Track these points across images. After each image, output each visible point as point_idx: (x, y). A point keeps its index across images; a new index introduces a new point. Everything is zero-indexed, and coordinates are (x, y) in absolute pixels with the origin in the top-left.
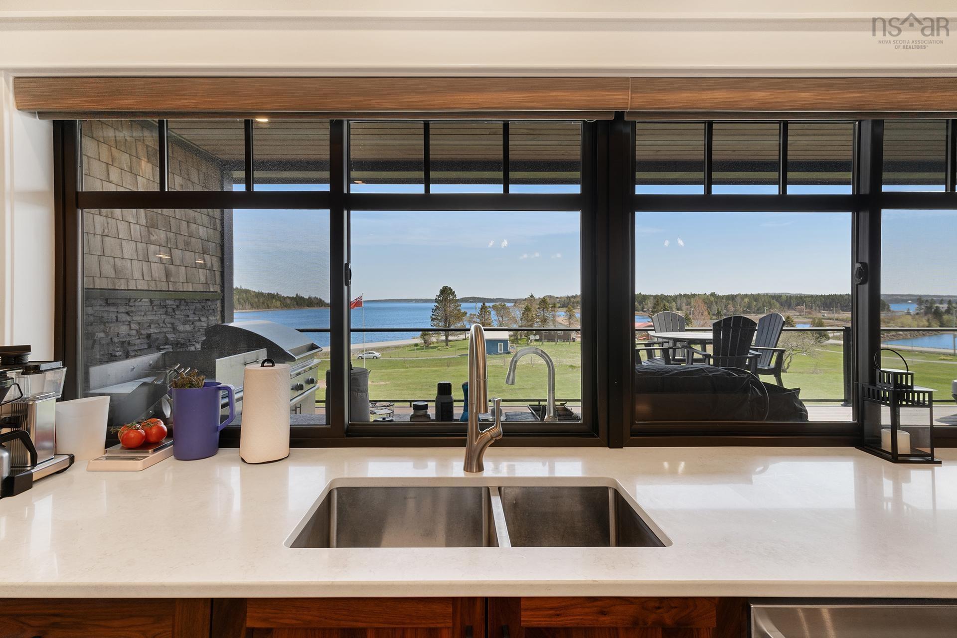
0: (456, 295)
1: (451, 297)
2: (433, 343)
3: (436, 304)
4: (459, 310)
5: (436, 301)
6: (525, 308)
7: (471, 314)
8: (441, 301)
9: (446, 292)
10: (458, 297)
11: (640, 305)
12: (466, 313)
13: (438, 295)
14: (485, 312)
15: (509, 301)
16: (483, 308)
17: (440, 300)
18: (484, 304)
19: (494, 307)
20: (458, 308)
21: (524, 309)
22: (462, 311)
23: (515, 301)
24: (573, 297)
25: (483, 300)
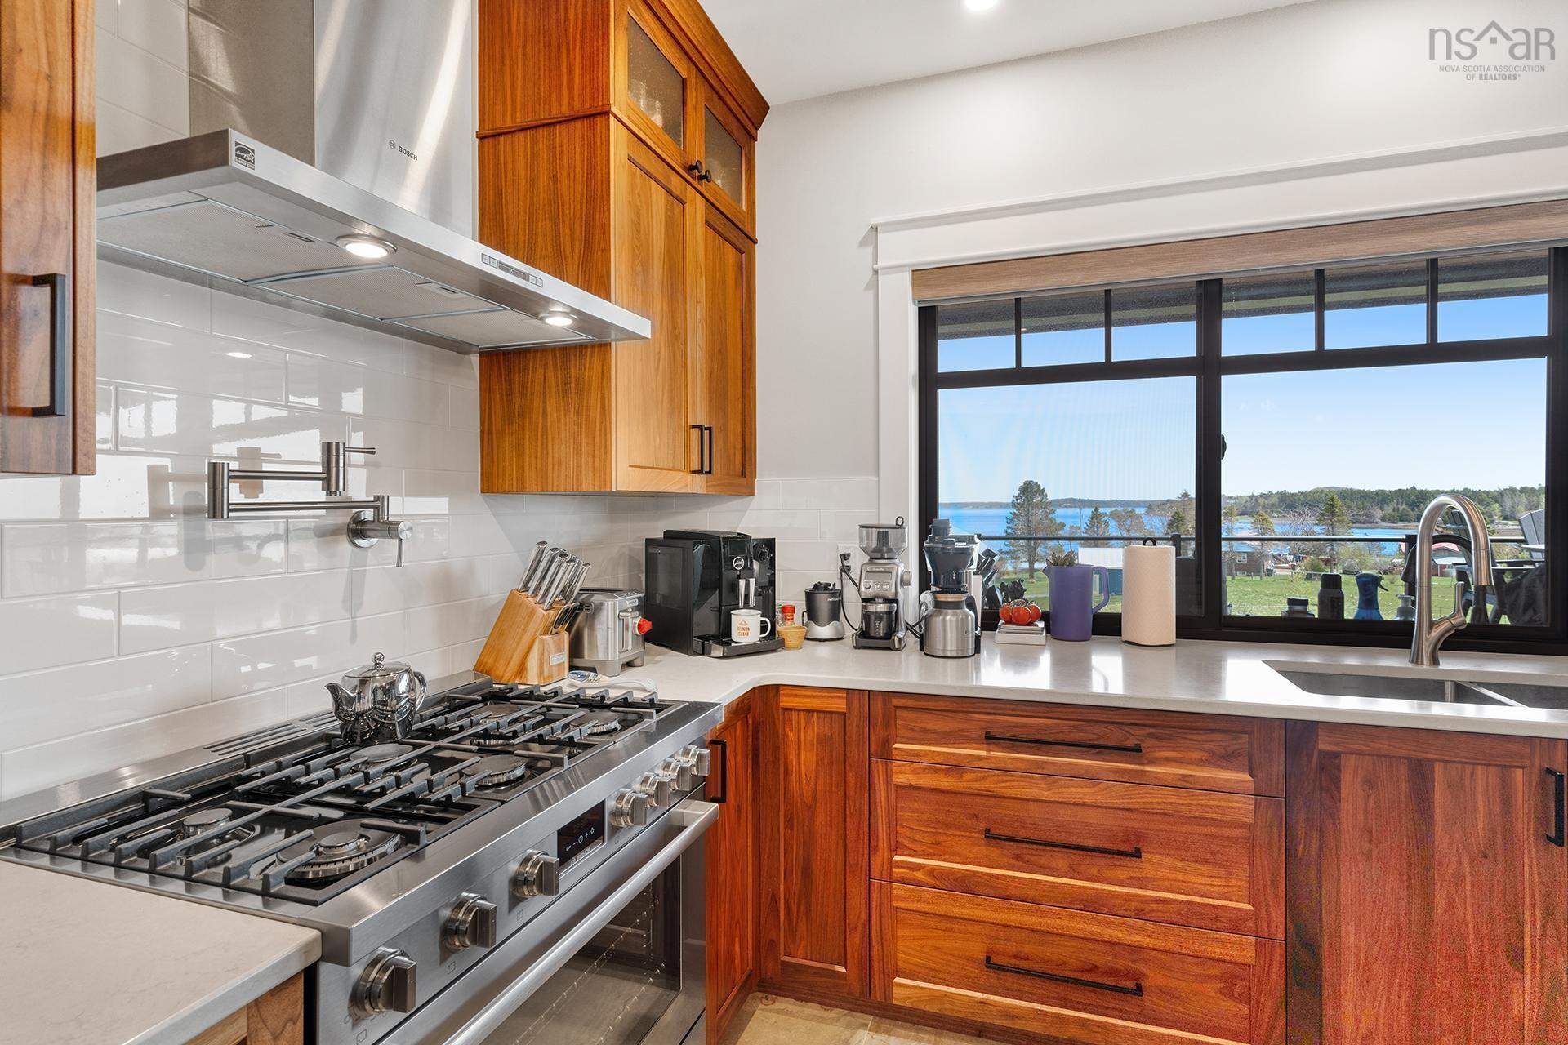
0: (1046, 495)
1: (1039, 498)
2: (1008, 573)
3: (1014, 510)
4: (1052, 520)
5: (1013, 505)
6: (1173, 517)
7: (1072, 527)
8: (1022, 505)
9: (1030, 490)
10: (1050, 498)
11: (1413, 510)
12: (1064, 525)
13: (1017, 495)
14: (1098, 522)
15: (1138, 504)
16: (1096, 516)
17: (1019, 504)
18: (1096, 510)
19: (1114, 515)
20: (1050, 516)
21: (1170, 518)
22: (1058, 521)
23: (1150, 506)
24: (1262, 495)
25: (1096, 505)
